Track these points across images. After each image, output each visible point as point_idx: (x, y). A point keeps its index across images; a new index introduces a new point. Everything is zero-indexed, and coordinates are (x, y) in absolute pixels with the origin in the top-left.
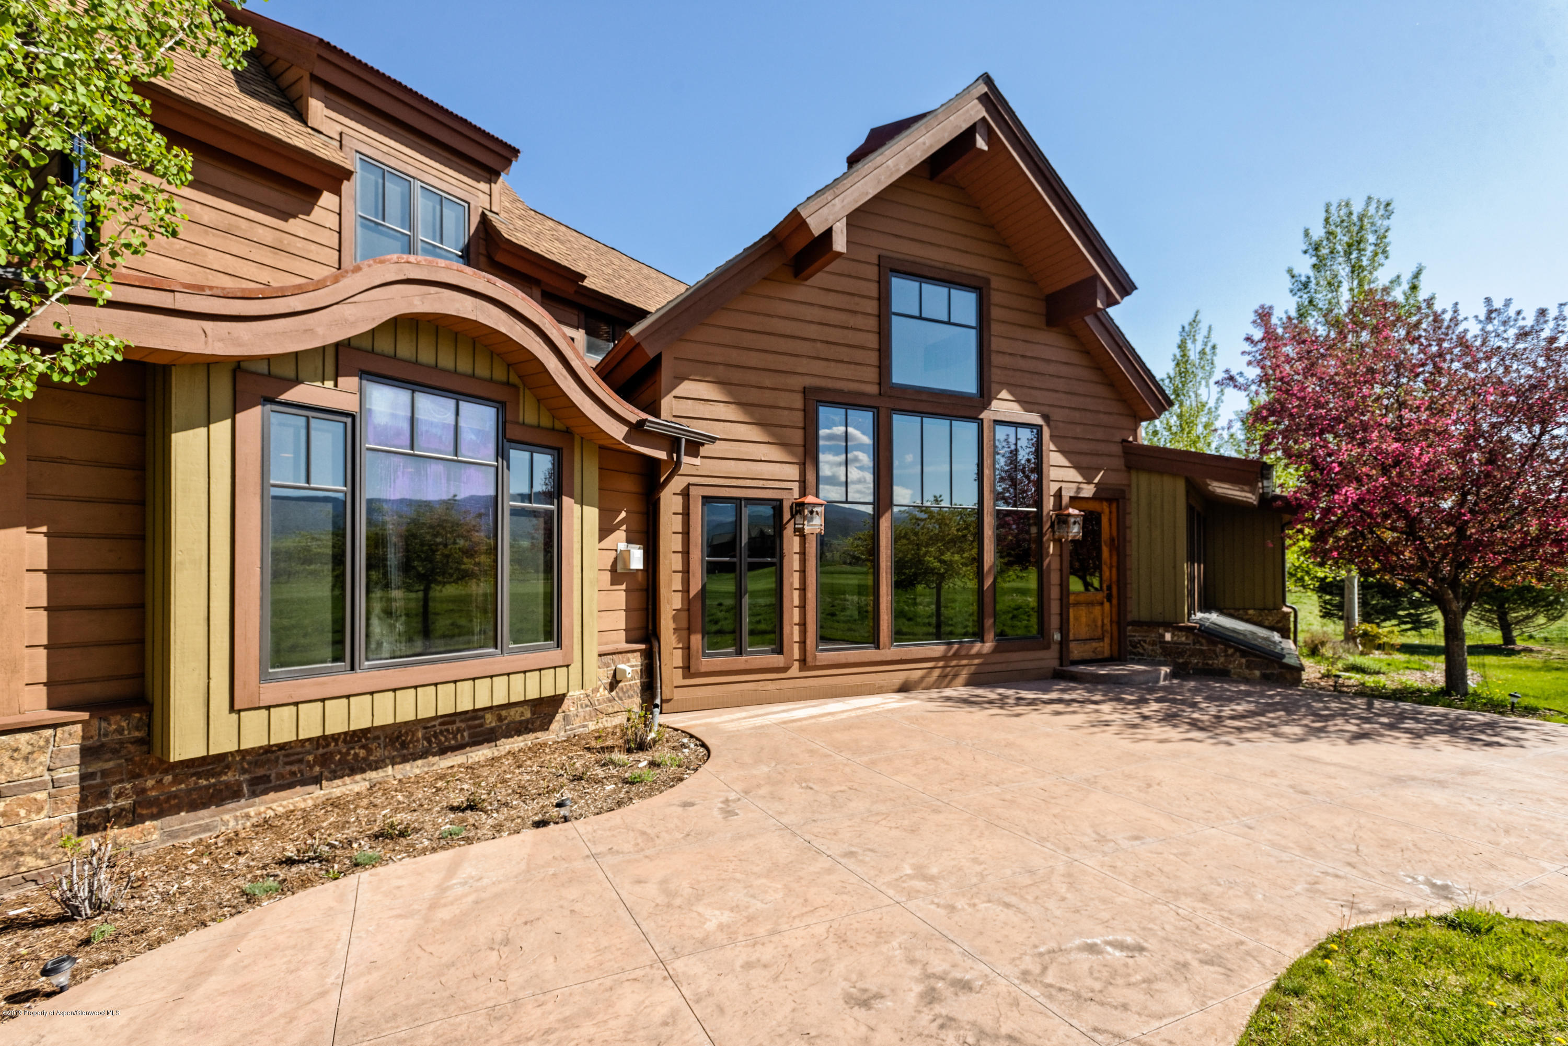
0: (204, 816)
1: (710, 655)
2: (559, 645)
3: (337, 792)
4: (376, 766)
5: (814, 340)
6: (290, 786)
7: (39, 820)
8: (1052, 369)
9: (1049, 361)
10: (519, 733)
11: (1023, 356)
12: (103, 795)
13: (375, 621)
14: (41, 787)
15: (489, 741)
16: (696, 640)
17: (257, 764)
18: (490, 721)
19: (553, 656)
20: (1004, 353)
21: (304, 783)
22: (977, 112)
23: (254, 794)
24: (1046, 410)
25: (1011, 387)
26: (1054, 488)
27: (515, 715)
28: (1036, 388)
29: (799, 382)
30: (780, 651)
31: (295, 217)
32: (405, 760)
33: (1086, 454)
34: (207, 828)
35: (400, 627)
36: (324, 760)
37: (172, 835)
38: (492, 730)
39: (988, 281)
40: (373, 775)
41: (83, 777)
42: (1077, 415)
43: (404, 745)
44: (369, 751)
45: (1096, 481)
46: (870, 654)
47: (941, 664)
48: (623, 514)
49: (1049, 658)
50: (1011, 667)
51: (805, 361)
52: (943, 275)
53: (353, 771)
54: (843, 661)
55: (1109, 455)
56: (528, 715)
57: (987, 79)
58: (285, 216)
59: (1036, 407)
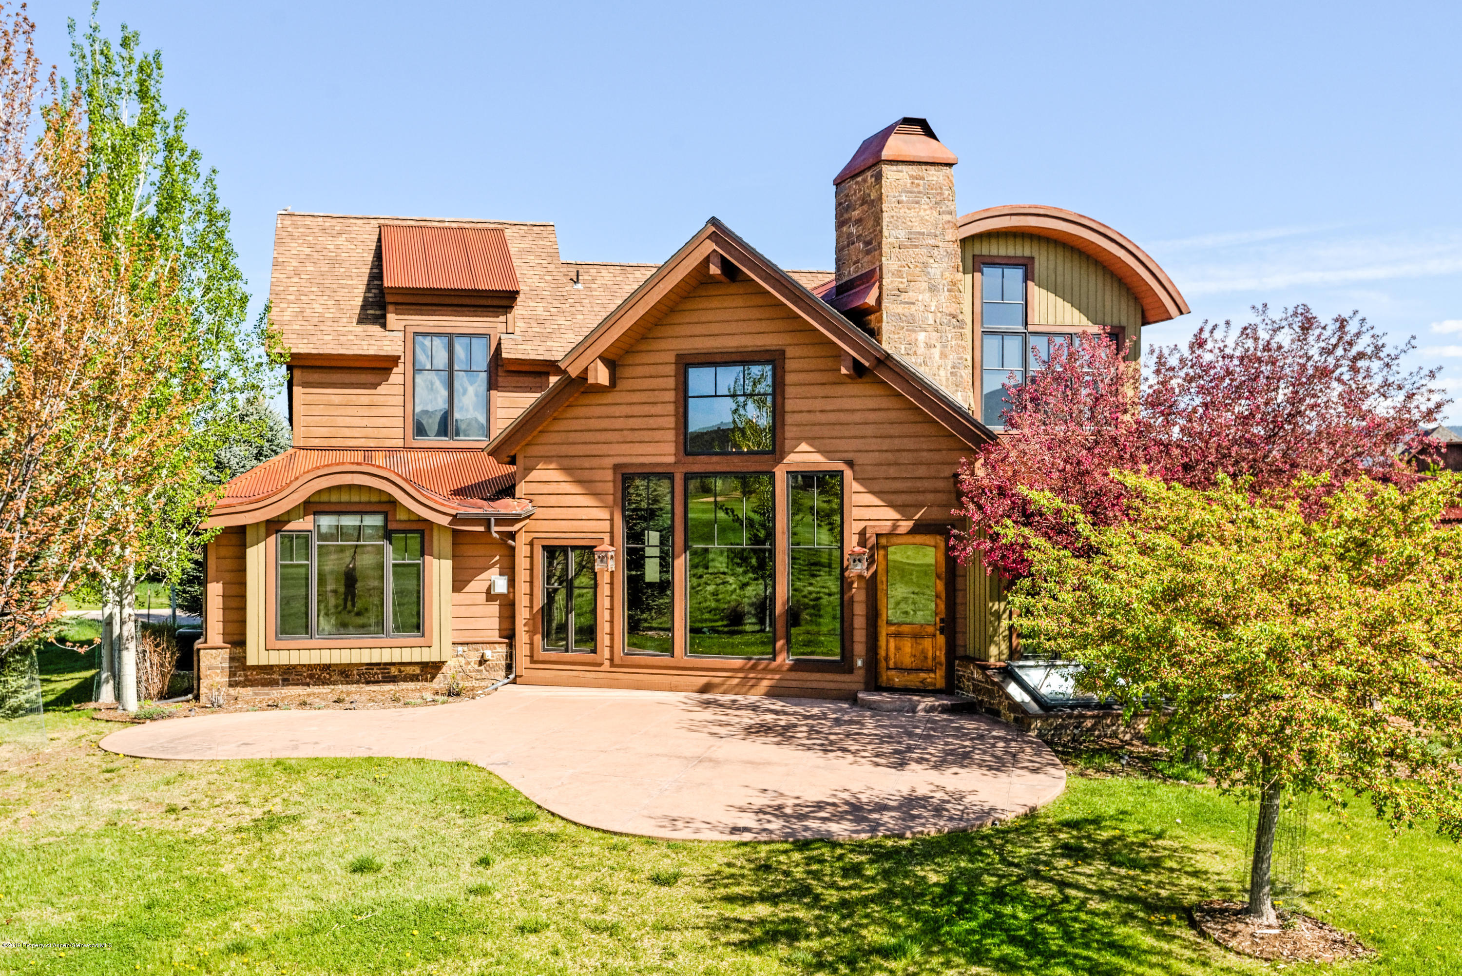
0: (266, 690)
1: (548, 650)
2: (423, 635)
3: (316, 691)
4: (335, 683)
5: (622, 430)
6: (297, 685)
7: (218, 679)
8: (858, 417)
9: (853, 411)
10: (412, 681)
11: (822, 411)
12: (235, 675)
13: (321, 618)
14: (218, 668)
15: (394, 682)
16: (538, 638)
17: (285, 673)
18: (394, 671)
19: (419, 641)
20: (801, 412)
21: (303, 684)
22: (710, 246)
23: (283, 685)
24: (849, 456)
25: (810, 440)
26: (857, 527)
27: (409, 670)
28: (836, 438)
29: (610, 462)
30: (594, 651)
31: (380, 384)
32: (348, 683)
33: (903, 492)
34: (268, 694)
35: (333, 621)
36: (311, 676)
37: (256, 694)
38: (395, 677)
39: (783, 352)
40: (332, 687)
41: (230, 667)
42: (889, 456)
43: (347, 676)
44: (331, 676)
45: (917, 517)
46: (667, 660)
47: (741, 675)
48: (497, 558)
49: (853, 681)
50: (809, 685)
51: (616, 446)
52: (735, 358)
53: (324, 684)
54: (643, 663)
55: (936, 491)
56: (418, 671)
57: (714, 221)
58: (375, 386)
59: (838, 455)
